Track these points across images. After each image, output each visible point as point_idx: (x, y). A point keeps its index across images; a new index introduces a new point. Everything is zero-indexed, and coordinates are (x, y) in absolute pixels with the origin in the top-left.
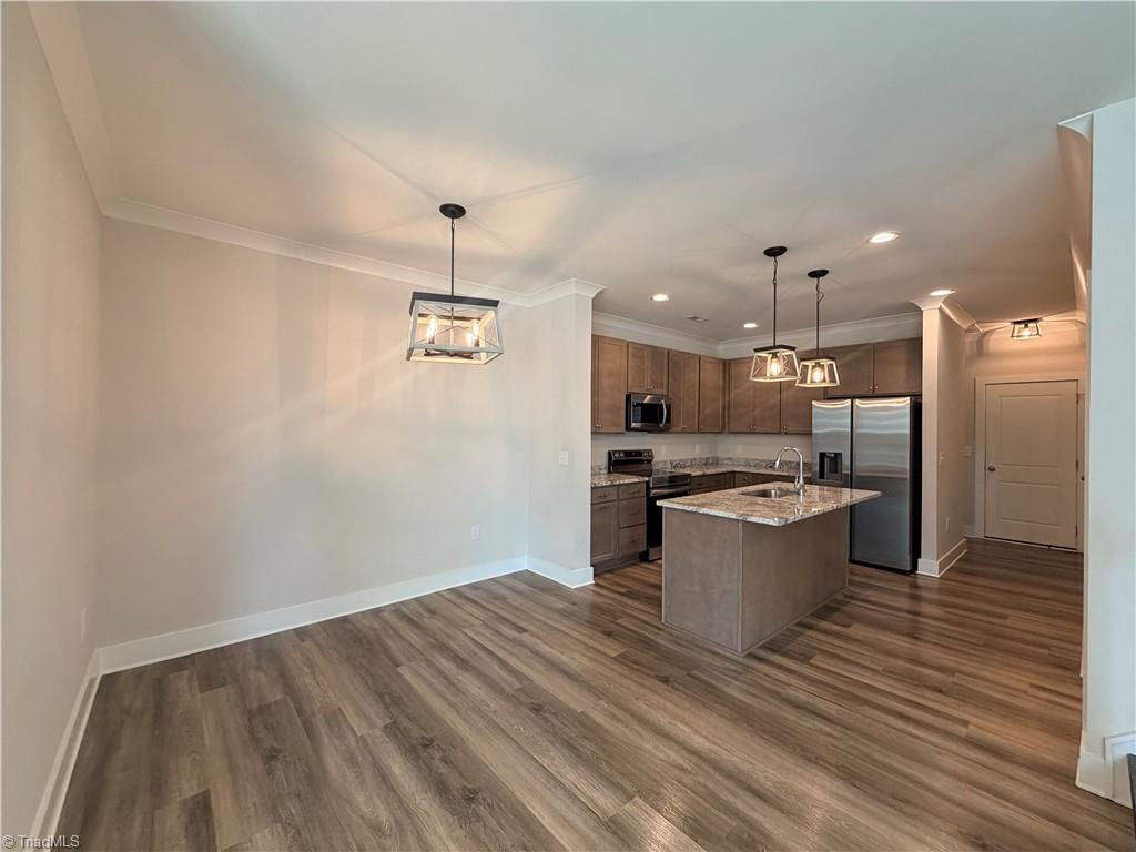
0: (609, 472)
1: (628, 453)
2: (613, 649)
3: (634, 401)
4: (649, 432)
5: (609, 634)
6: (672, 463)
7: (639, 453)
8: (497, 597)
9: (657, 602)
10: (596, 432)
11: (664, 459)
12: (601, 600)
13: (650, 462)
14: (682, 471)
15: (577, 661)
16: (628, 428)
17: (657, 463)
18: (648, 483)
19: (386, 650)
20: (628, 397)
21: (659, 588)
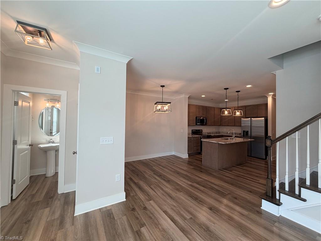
0: (192, 134)
1: (196, 130)
2: (192, 167)
3: (197, 118)
4: (202, 125)
5: (191, 165)
6: (207, 133)
7: (199, 130)
8: (168, 159)
9: (201, 161)
10: (189, 125)
11: (206, 132)
12: (190, 160)
13: (202, 132)
14: (210, 135)
15: (185, 168)
16: (196, 124)
17: (204, 133)
18: (201, 137)
19: (150, 165)
20: (196, 118)
21: (202, 159)
